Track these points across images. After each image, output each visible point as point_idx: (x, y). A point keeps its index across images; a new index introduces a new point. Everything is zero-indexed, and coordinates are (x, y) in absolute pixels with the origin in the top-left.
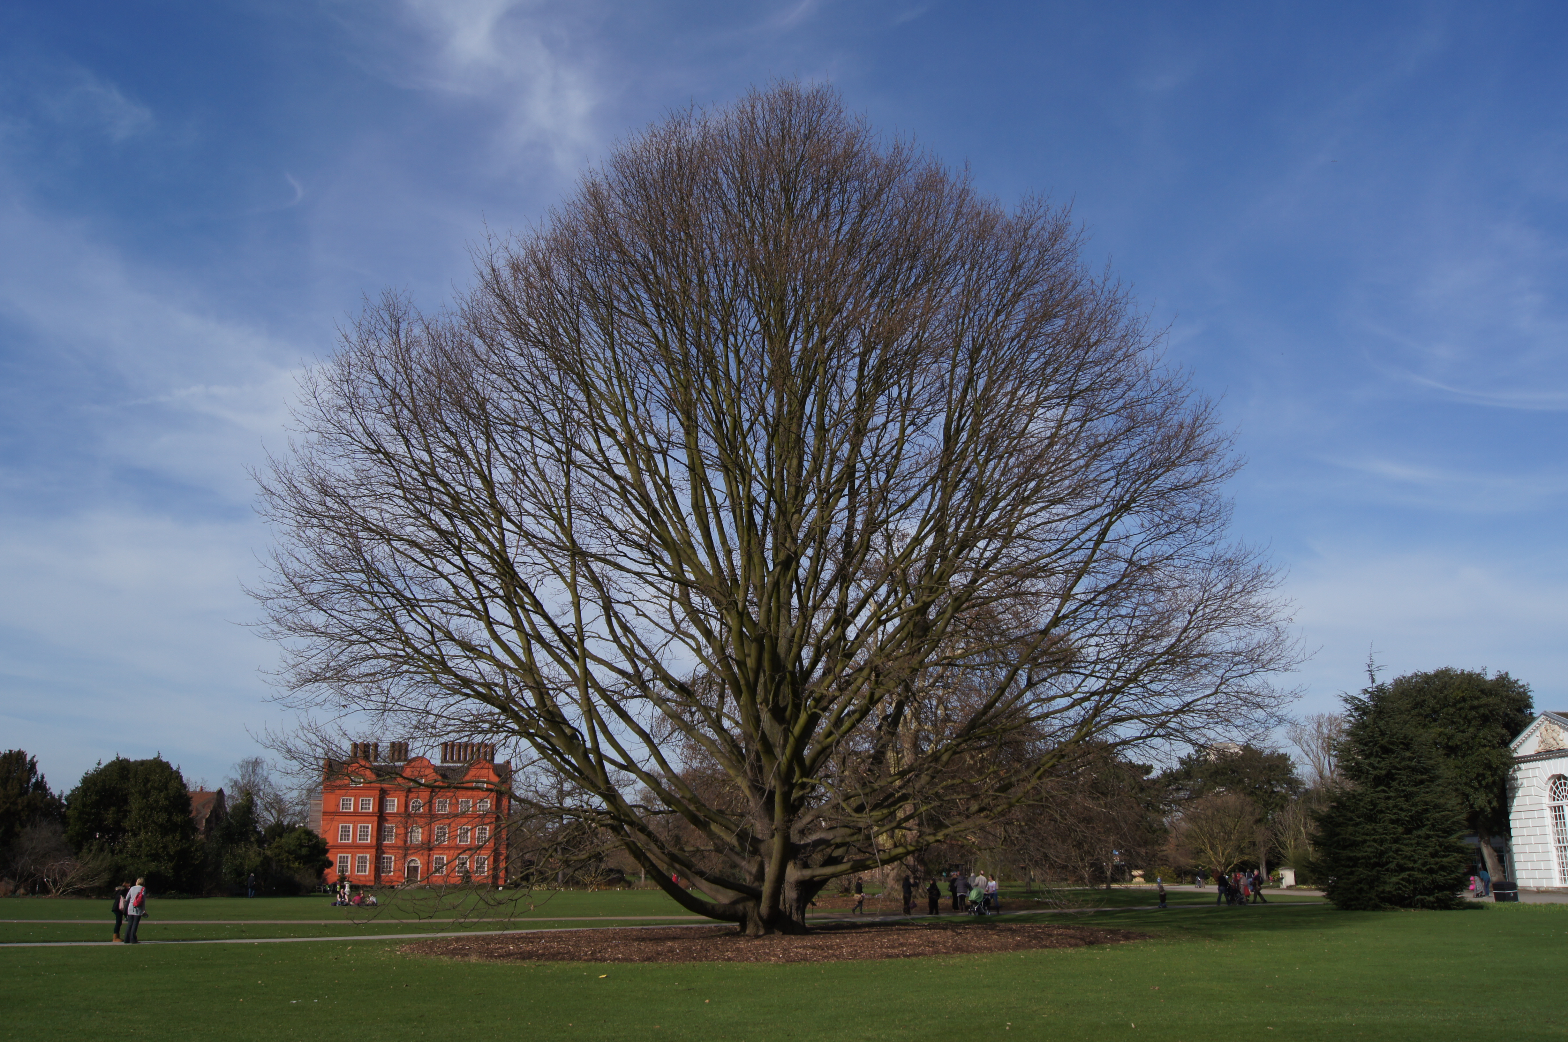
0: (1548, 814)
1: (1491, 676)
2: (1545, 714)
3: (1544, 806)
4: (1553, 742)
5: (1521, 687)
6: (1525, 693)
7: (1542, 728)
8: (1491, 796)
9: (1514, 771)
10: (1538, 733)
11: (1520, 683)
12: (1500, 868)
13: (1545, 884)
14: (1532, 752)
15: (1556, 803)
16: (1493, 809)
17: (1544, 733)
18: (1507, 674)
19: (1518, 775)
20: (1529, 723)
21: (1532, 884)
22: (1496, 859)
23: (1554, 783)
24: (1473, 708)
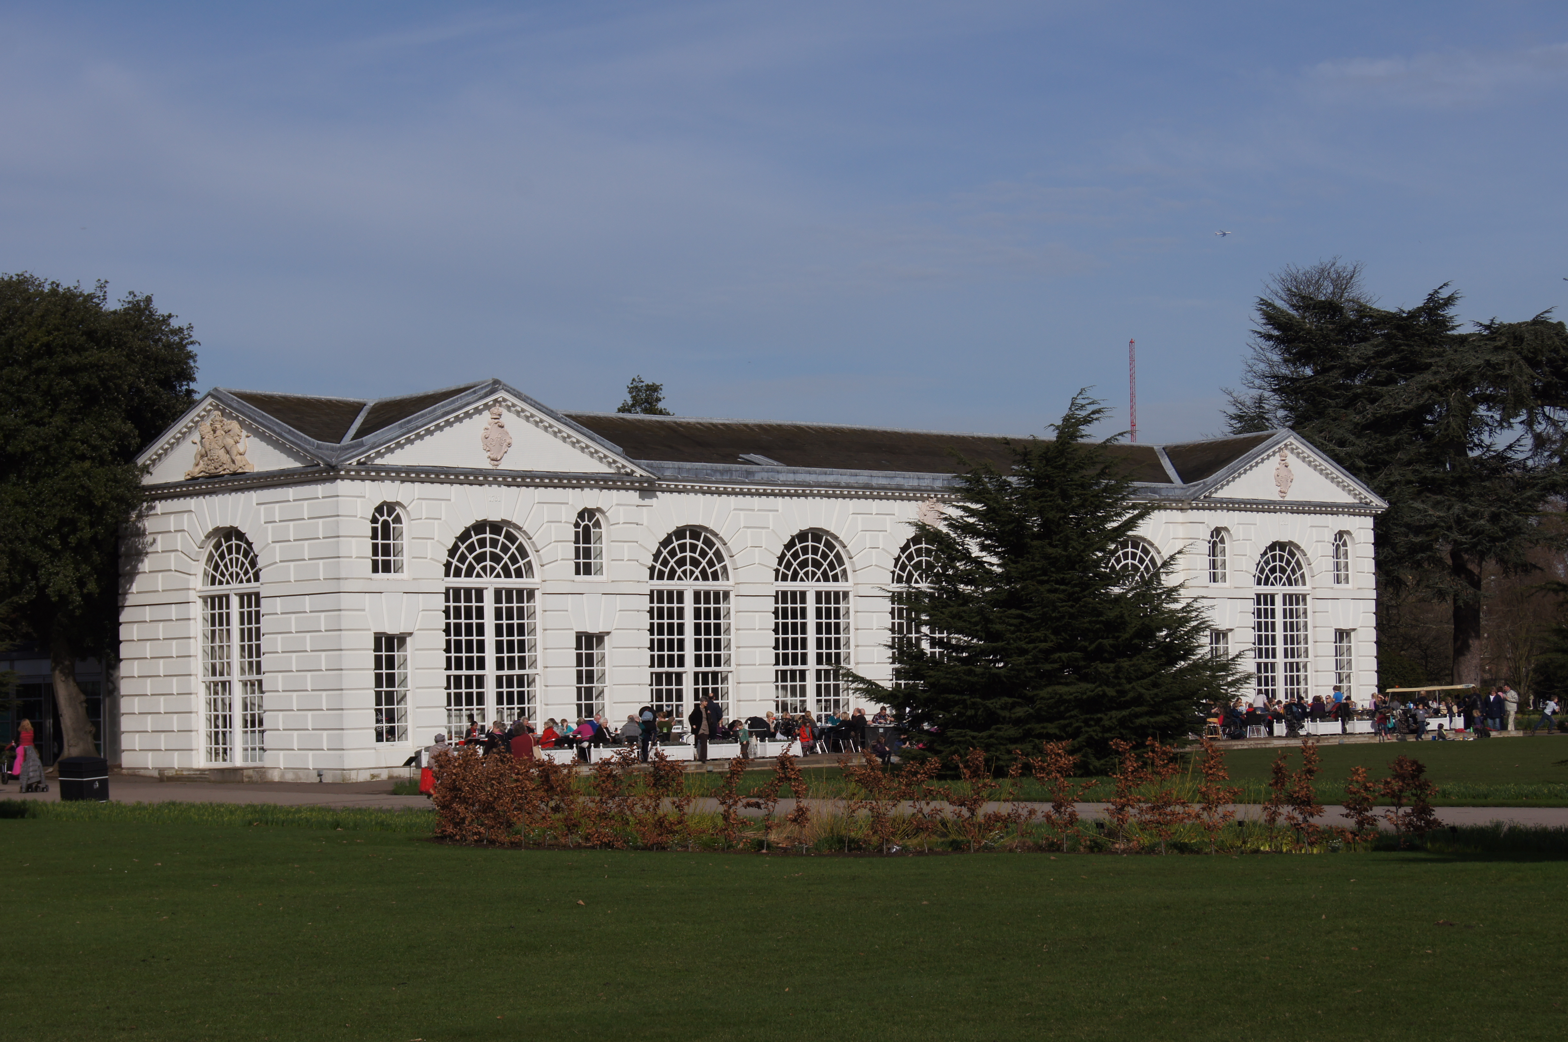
0: (198, 611)
1: (113, 303)
2: (214, 394)
3: (193, 596)
4: (225, 458)
5: (174, 332)
6: (181, 346)
7: (206, 426)
8: (86, 568)
9: (140, 517)
10: (196, 437)
11: (175, 323)
12: (90, 728)
13: (176, 762)
14: (179, 477)
15: (217, 589)
16: (87, 597)
17: (209, 436)
18: (149, 300)
19: (149, 524)
20: (182, 413)
21: (150, 762)
22: (82, 711)
23: (217, 546)
24: (67, 371)
